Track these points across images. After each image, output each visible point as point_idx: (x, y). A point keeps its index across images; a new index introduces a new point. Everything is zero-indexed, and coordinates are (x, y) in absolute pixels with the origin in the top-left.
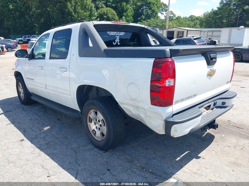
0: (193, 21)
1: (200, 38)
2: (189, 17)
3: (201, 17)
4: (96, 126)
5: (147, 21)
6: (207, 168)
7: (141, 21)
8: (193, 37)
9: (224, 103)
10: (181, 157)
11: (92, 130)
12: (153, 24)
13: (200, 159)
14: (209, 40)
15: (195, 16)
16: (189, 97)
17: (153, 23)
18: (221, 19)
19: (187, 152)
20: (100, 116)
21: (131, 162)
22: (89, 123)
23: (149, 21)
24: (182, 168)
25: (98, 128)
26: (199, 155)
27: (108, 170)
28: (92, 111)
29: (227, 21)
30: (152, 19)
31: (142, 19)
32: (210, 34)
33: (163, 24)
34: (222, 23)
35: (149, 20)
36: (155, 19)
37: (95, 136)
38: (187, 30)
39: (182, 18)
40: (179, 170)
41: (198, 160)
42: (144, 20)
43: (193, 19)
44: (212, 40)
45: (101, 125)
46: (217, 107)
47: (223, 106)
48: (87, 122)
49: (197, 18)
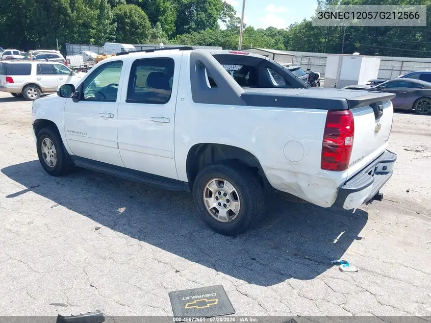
0: (273, 37)
1: (299, 68)
2: (267, 29)
3: (286, 31)
4: (219, 201)
5: (199, 33)
6: (375, 250)
7: (189, 33)
8: (288, 66)
9: (384, 168)
10: (338, 238)
11: (210, 208)
12: (211, 38)
13: (362, 240)
14: (308, 72)
15: (275, 28)
16: (359, 160)
17: (210, 36)
18: (318, 36)
19: (342, 233)
20: (229, 188)
21: (276, 248)
22: (205, 199)
23: (202, 33)
24: (345, 251)
25: (222, 205)
26: (359, 235)
27: (253, 259)
28: (214, 180)
29: (327, 40)
30: (208, 29)
31: (190, 28)
32: (305, 61)
33: (227, 39)
34: (320, 43)
35: (202, 31)
36: (213, 30)
37: (217, 216)
38: (274, 54)
39: (255, 29)
40: (343, 253)
41: (360, 241)
42: (195, 30)
43: (273, 33)
44: (313, 73)
45: (228, 201)
46: (378, 173)
47: (384, 172)
48: (203, 197)
49: (280, 33)
